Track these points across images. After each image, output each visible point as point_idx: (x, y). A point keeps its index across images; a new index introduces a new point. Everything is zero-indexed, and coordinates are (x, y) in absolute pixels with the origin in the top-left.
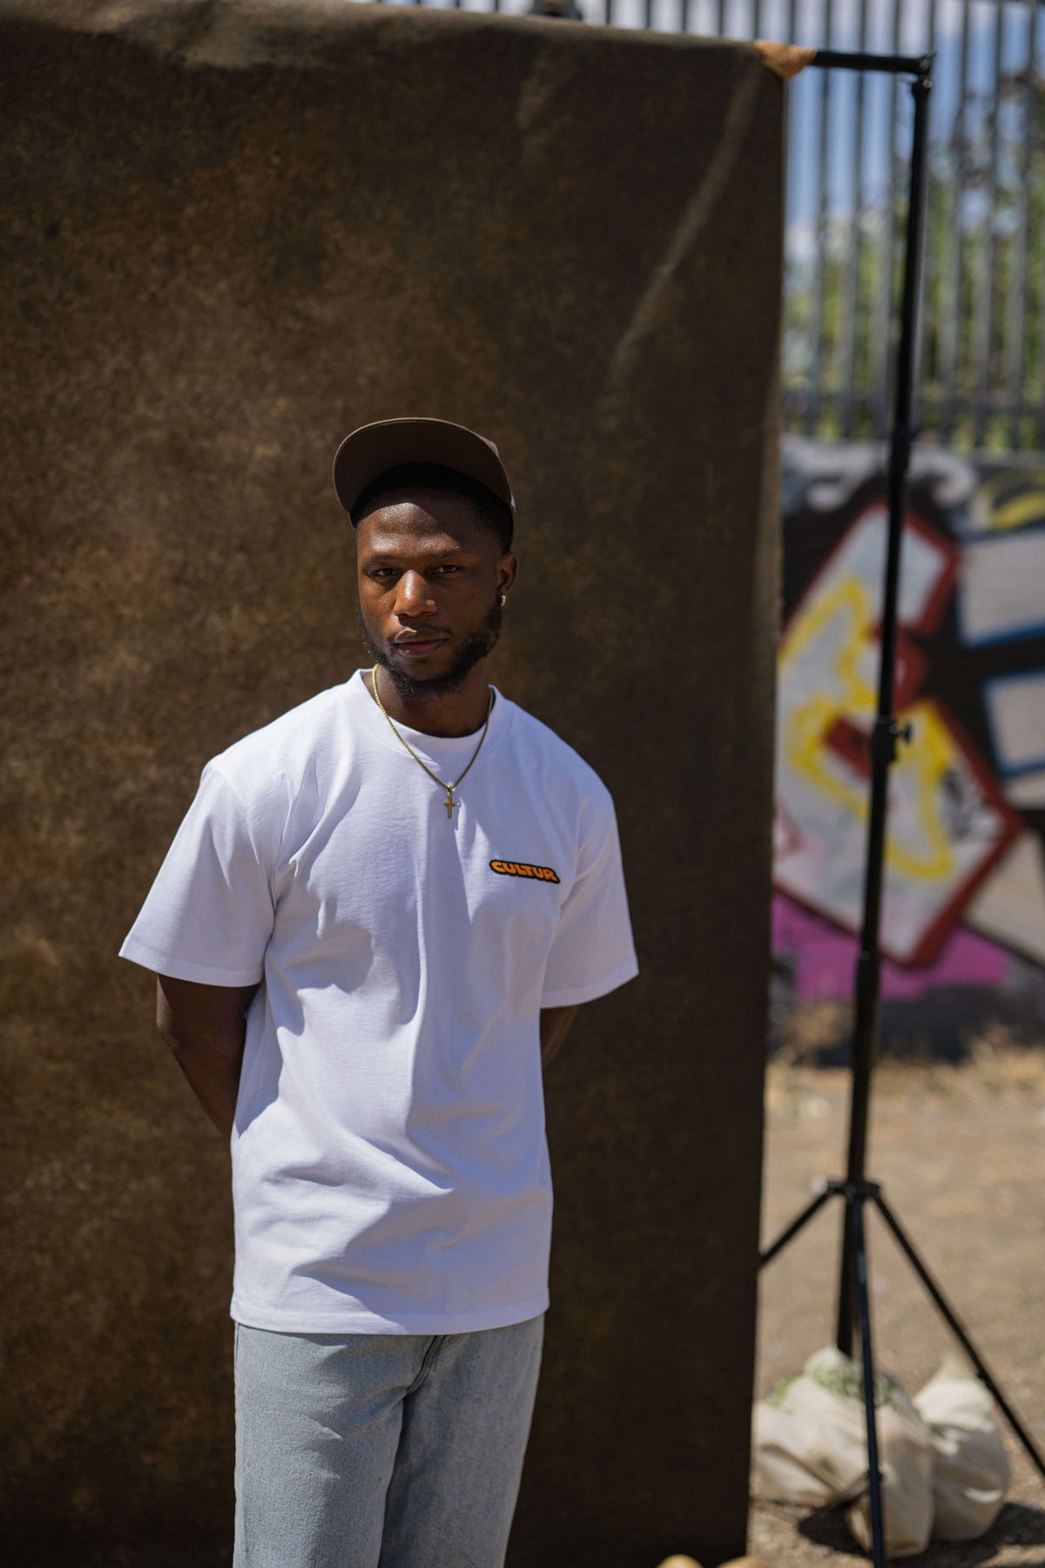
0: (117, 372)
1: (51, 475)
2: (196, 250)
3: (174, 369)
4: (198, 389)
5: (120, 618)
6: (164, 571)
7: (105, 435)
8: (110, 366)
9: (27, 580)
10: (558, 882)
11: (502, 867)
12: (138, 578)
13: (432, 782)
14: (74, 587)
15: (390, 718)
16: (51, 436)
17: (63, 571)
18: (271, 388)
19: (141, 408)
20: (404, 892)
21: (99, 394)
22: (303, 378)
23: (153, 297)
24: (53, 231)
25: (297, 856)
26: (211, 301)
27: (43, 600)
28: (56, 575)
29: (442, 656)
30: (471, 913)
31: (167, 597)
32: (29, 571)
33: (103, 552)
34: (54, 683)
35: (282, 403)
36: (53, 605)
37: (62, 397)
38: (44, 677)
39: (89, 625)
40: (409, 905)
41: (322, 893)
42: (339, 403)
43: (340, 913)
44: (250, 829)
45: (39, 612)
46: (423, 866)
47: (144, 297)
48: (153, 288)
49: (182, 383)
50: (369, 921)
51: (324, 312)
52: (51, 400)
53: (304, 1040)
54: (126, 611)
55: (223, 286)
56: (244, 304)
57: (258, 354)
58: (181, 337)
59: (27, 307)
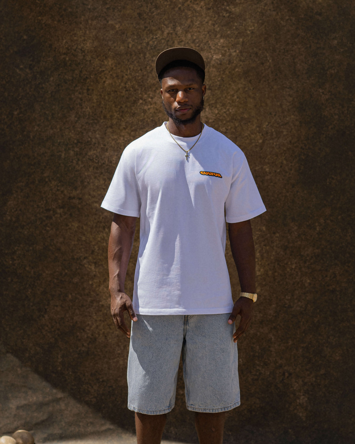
0: (168, 34)
1: (148, 68)
3: (187, 32)
4: (195, 38)
9: (141, 101)
13: (182, 150)
14: (155, 103)
15: (171, 134)
16: (148, 55)
17: (152, 98)
18: (218, 36)
21: (163, 41)
23: (180, 8)
27: (146, 107)
29: (189, 113)
32: (141, 99)
35: (222, 41)
36: (149, 109)
37: (151, 43)
45: (145, 111)
47: (177, 9)
48: (180, 6)
49: (189, 36)
52: (148, 44)
56: (209, 9)
57: (214, 25)
58: (189, 21)
59: (140, 14)
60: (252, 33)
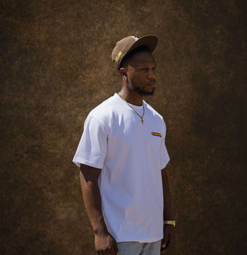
0: (99, 28)
1: (85, 53)
3: (112, 26)
4: (118, 31)
5: (101, 84)
6: (111, 73)
7: (97, 43)
8: (97, 28)
9: (81, 77)
12: (105, 75)
13: (138, 116)
14: (91, 78)
16: (85, 44)
18: (135, 29)
19: (105, 36)
21: (95, 33)
22: (142, 26)
26: (119, 9)
27: (85, 81)
28: (87, 75)
31: (112, 79)
32: (81, 75)
33: (97, 69)
34: (88, 100)
37: (87, 35)
38: (85, 98)
39: (95, 86)
45: (84, 84)
47: (105, 10)
48: (106, 8)
49: (114, 29)
51: (147, 10)
52: (84, 35)
54: (103, 82)
55: (123, 5)
56: (128, 10)
57: (131, 21)
58: (114, 18)
59: (78, 15)
60: (159, 26)
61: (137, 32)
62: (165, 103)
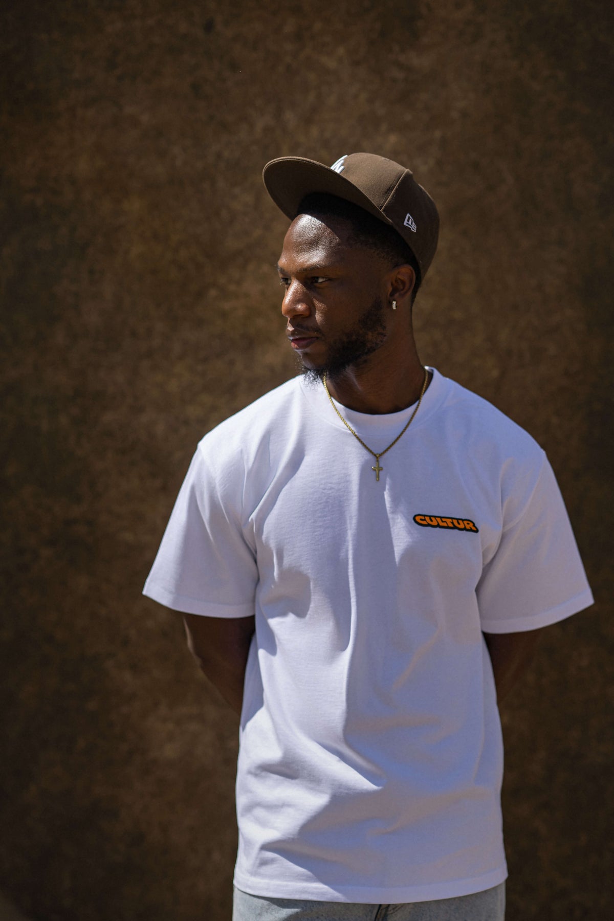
2: (318, 26)
8: (260, 125)
10: (477, 531)
11: (425, 520)
13: (365, 452)
15: (334, 400)
20: (337, 542)
22: (408, 117)
24: (209, 27)
25: (253, 516)
26: (331, 64)
30: (397, 559)
34: (239, 367)
38: (232, 363)
39: (261, 322)
40: (342, 554)
41: (273, 545)
42: (438, 134)
43: (287, 561)
44: (219, 494)
46: (354, 521)
50: (308, 568)
51: (421, 61)
53: (277, 660)
55: (341, 51)
61: (393, 139)
62: (495, 373)
